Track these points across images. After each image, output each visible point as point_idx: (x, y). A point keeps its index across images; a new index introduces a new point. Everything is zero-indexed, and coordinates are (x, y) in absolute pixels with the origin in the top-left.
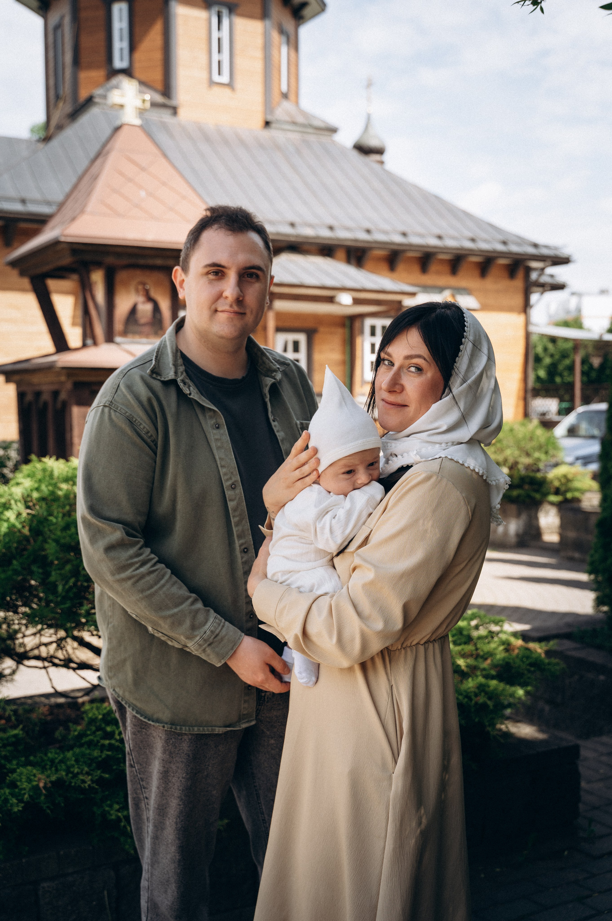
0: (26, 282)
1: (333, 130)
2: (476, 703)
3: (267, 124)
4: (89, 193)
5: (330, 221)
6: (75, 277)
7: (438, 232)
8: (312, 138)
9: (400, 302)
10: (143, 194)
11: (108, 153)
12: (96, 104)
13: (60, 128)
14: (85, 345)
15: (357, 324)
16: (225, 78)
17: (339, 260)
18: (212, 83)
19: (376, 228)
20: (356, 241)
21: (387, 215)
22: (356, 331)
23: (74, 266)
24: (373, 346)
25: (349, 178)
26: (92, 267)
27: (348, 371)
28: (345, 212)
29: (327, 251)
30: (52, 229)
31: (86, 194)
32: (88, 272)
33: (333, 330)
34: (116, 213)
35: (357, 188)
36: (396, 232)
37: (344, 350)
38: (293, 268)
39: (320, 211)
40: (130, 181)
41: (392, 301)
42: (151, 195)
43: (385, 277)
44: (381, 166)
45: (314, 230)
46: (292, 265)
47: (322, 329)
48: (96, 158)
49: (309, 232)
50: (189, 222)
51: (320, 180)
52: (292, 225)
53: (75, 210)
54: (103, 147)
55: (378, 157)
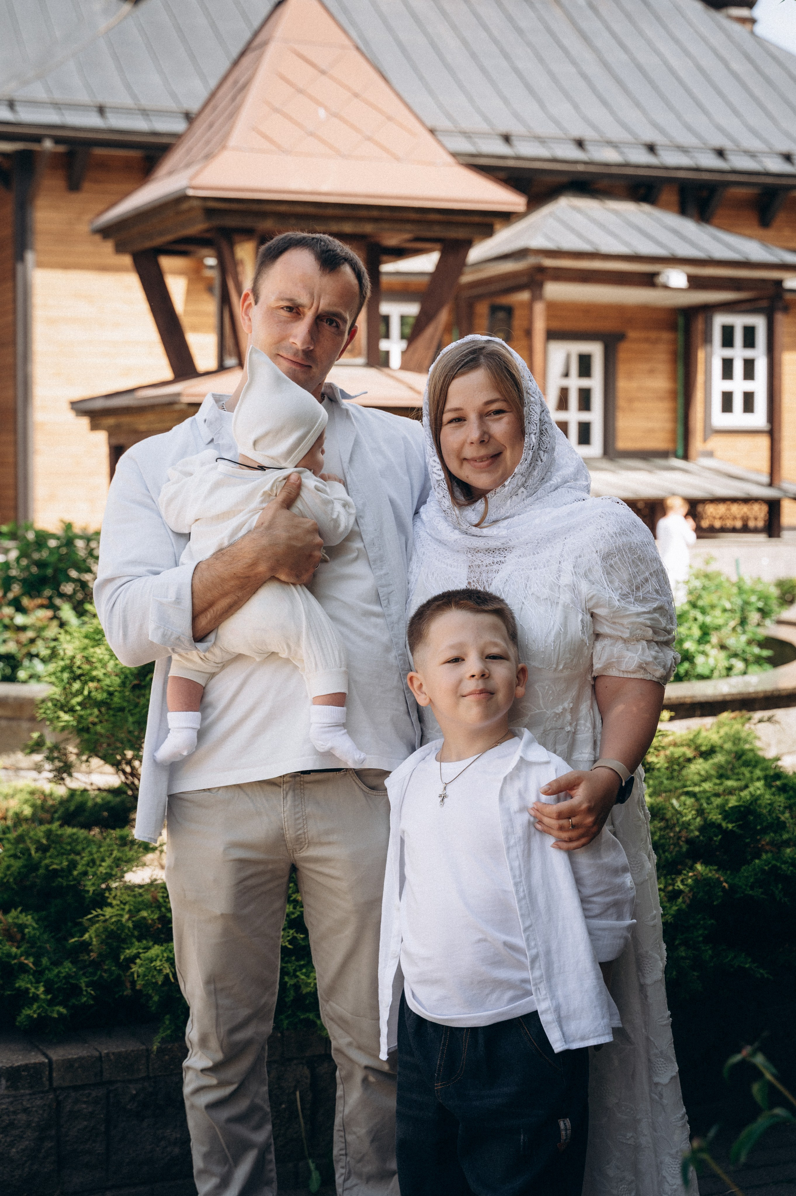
0: (127, 260)
4: (233, 115)
5: (650, 136)
6: (205, 251)
9: (779, 283)
10: (322, 113)
11: (265, 43)
14: (222, 368)
15: (699, 325)
17: (665, 207)
19: (735, 148)
20: (697, 170)
21: (757, 120)
22: (698, 337)
23: (208, 235)
24: (728, 365)
25: (687, 53)
26: (237, 238)
27: (681, 412)
28: (679, 117)
29: (642, 191)
30: (170, 173)
31: (227, 113)
32: (232, 246)
33: (653, 335)
34: (279, 147)
35: (700, 69)
36: (772, 153)
37: (674, 372)
38: (578, 221)
39: (632, 116)
40: (300, 91)
41: (763, 281)
42: (336, 115)
43: (750, 237)
44: (748, 26)
45: (621, 153)
46: (579, 217)
47: (632, 334)
48: (243, 54)
49: (610, 156)
50: (397, 159)
51: (633, 59)
52: (580, 144)
53: (208, 142)
54: (256, 34)
55: (743, 12)
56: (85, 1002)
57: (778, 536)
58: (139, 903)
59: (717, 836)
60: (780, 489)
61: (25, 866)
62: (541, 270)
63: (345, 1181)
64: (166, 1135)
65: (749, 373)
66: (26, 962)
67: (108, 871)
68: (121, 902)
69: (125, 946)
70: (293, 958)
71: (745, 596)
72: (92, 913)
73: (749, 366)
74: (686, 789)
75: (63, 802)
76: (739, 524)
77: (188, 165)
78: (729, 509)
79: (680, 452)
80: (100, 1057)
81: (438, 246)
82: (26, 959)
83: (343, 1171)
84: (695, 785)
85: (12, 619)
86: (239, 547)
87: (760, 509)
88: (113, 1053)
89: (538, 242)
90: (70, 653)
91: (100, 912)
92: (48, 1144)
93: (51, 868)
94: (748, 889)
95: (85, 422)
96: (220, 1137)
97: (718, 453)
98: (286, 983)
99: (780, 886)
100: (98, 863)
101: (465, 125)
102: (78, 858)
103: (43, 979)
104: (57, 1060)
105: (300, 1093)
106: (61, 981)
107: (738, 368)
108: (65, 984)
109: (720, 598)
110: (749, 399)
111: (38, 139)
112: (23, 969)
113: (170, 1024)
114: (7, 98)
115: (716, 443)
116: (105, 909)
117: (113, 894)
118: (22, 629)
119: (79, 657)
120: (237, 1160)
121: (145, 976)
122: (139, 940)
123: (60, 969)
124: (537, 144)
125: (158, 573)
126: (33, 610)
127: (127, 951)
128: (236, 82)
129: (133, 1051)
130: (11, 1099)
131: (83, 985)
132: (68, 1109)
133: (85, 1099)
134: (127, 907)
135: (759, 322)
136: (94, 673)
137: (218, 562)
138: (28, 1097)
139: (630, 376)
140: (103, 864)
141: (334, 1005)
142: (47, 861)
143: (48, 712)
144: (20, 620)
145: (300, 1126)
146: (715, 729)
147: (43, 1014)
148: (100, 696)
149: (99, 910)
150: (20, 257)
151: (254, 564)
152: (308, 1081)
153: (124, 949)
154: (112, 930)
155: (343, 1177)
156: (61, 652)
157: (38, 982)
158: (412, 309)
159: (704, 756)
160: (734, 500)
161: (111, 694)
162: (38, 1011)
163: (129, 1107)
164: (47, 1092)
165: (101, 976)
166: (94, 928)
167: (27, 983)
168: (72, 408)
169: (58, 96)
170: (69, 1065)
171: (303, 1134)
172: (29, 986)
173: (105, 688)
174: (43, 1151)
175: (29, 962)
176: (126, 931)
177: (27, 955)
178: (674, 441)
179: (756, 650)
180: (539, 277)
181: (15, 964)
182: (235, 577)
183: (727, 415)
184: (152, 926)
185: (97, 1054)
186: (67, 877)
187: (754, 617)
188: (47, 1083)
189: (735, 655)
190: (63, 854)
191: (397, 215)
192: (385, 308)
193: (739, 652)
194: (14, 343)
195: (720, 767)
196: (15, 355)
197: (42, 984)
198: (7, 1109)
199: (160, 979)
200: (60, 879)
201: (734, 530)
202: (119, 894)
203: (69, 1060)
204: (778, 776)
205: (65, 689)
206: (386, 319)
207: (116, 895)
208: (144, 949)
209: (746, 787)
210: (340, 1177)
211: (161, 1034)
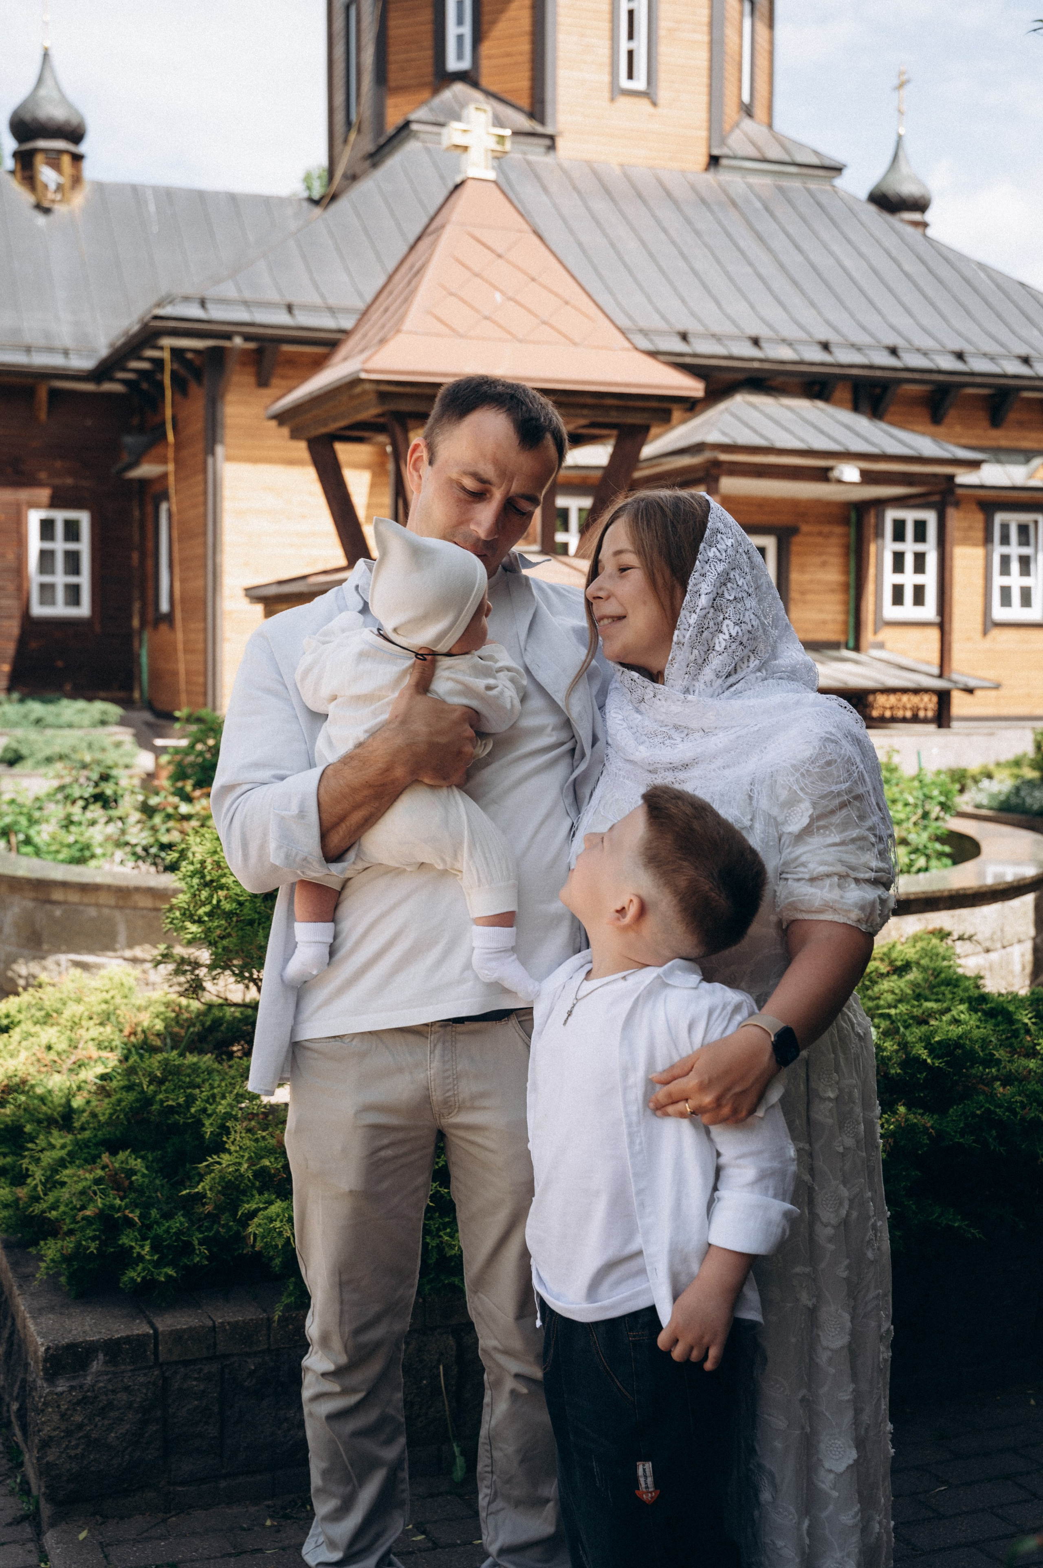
0: (301, 448)
1: (837, 170)
2: (1023, 1119)
3: (714, 161)
4: (408, 300)
5: (824, 334)
6: (382, 438)
7: (1023, 351)
8: (795, 184)
9: (951, 478)
10: (498, 296)
11: (443, 227)
12: (414, 135)
13: (353, 178)
15: (871, 519)
16: (640, 83)
17: (838, 404)
18: (616, 92)
19: (908, 346)
20: (871, 367)
21: (929, 319)
22: (870, 531)
23: (382, 420)
24: (899, 558)
25: (861, 254)
26: (411, 423)
27: (852, 605)
28: (852, 316)
29: (817, 388)
30: (345, 359)
31: (402, 297)
32: (406, 431)
33: (826, 529)
34: (453, 330)
35: (875, 272)
36: (944, 351)
37: (847, 565)
38: (753, 416)
39: (807, 316)
40: (477, 275)
41: (935, 475)
42: (510, 299)
43: (923, 434)
44: (920, 230)
45: (795, 350)
46: (755, 414)
47: (805, 528)
48: (419, 239)
49: (785, 353)
50: (575, 344)
51: (807, 259)
52: (756, 342)
53: (383, 326)
54: (432, 219)
55: (916, 216)
56: (198, 1262)
57: (949, 727)
58: (262, 1149)
59: (921, 1073)
60: (950, 680)
61: (137, 1100)
62: (716, 464)
63: (489, 1503)
64: (288, 1416)
65: (920, 568)
66: (131, 1215)
67: (229, 1110)
68: (241, 1147)
69: (245, 1199)
70: (437, 1214)
71: (926, 790)
72: (207, 1160)
73: (920, 559)
74: (880, 1011)
75: (199, 1014)
76: (909, 714)
77: (362, 351)
78: (900, 700)
79: (851, 644)
80: (214, 1326)
81: (615, 432)
82: (132, 1212)
83: (488, 1491)
84: (889, 1007)
85: (176, 808)
86: (370, 749)
87: (930, 700)
88: (229, 1323)
89: (714, 437)
90: (199, 857)
91: (218, 1160)
92: (153, 1428)
93: (165, 1104)
94: (958, 1136)
95: (259, 608)
96: (343, 1452)
97: (888, 645)
98: (428, 1244)
99: (994, 1133)
100: (218, 1100)
101: (643, 324)
102: (197, 1091)
103: (151, 1235)
104: (164, 1331)
105: (444, 1367)
106: (171, 1238)
107: (909, 562)
108: (176, 1241)
109: (901, 792)
110: (919, 593)
111: (228, 336)
112: (129, 1223)
113: (294, 1288)
114: (199, 296)
115: (886, 634)
116: (222, 1155)
117: (232, 1140)
118: (187, 818)
119: (209, 861)
120: (362, 1480)
121: (263, 1237)
122: (261, 1193)
123: (171, 1222)
124: (714, 341)
125: (282, 778)
126: (199, 798)
127: (247, 1206)
128: (412, 267)
129: (252, 1320)
130: (109, 1376)
131: (196, 1242)
132: (176, 1387)
133: (196, 1376)
134: (247, 1155)
135: (930, 517)
136: (223, 880)
137: (346, 767)
138: (130, 1374)
139: (803, 568)
140: (223, 1102)
141: (482, 1296)
142: (161, 1096)
143: (175, 921)
144: (184, 808)
145: (444, 1405)
146: (910, 944)
147: (148, 1277)
148: (227, 906)
149: (215, 1157)
150: (210, 450)
151: (388, 769)
152: (454, 1353)
153: (243, 1202)
154: (230, 1180)
155: (487, 1499)
156: (190, 855)
157: (144, 1239)
158: (587, 502)
159: (898, 972)
160: (904, 691)
161: (241, 904)
162: (142, 1274)
163: (246, 1383)
164: (151, 1367)
165: (218, 1232)
166: (208, 1177)
167: (131, 1240)
168: (247, 595)
169: (248, 295)
170: (178, 1336)
171: (448, 1413)
172: (133, 1244)
173: (234, 896)
174: (147, 1435)
175: (135, 1216)
176: (246, 1181)
177: (135, 1205)
178: (846, 632)
179: (938, 846)
180: (714, 471)
181: (119, 1217)
182: (368, 785)
183: (898, 608)
184: (274, 1175)
185: (210, 1323)
186: (185, 1114)
187: (935, 811)
188: (152, 1357)
189: (916, 851)
190: (180, 1087)
191: (573, 400)
192: (561, 502)
193: (921, 847)
194: (205, 533)
195: (915, 985)
196: (205, 544)
197: (149, 1241)
198: (105, 1387)
199: (280, 1243)
200: (177, 1117)
201: (904, 720)
202: (238, 1139)
203: (177, 1331)
204: (984, 998)
205: (195, 895)
206: (564, 514)
207: (235, 1140)
208: (265, 1203)
209: (948, 1010)
210: (483, 1498)
211: (286, 1300)
